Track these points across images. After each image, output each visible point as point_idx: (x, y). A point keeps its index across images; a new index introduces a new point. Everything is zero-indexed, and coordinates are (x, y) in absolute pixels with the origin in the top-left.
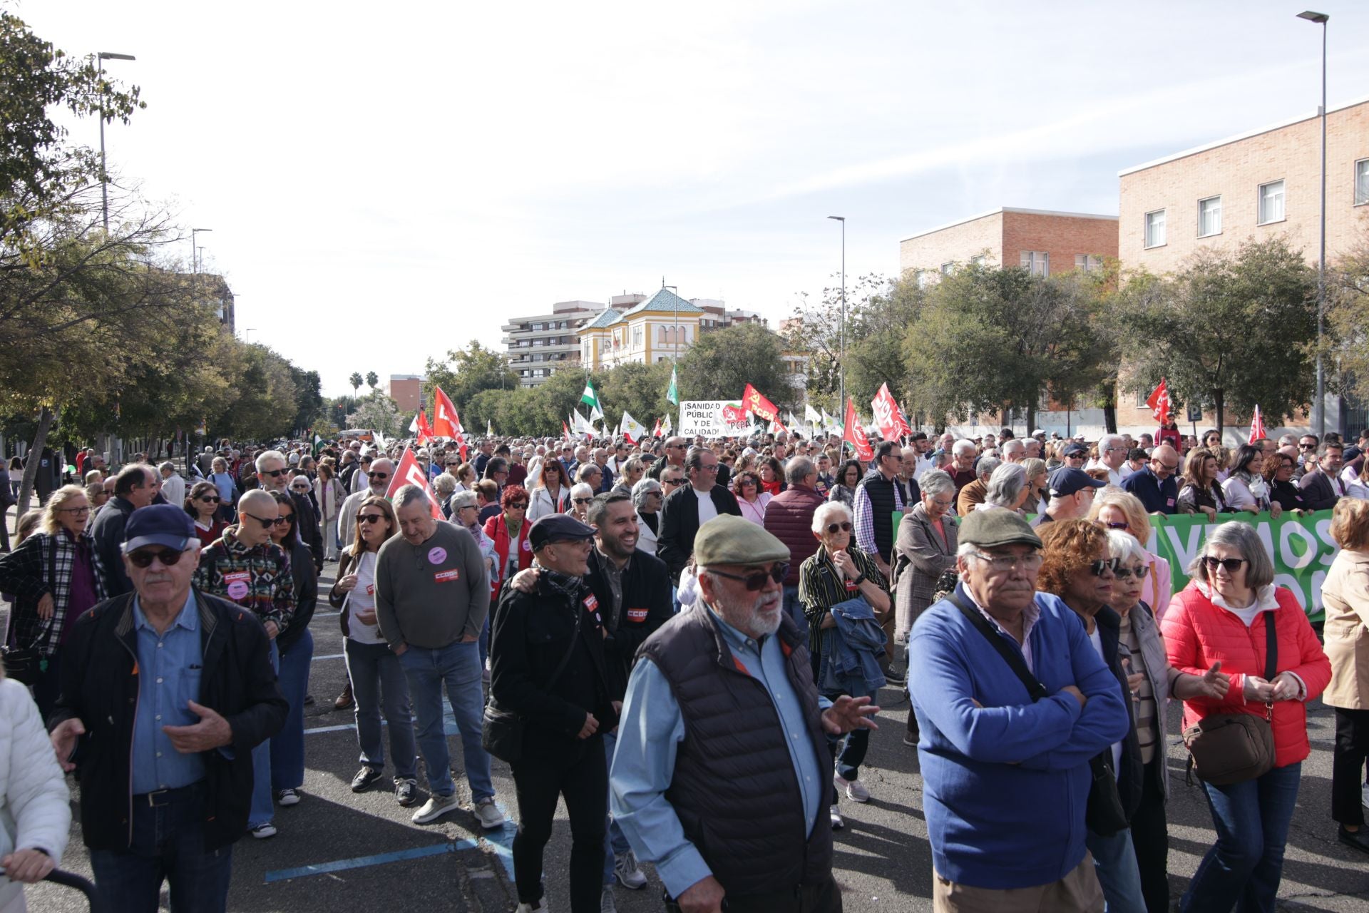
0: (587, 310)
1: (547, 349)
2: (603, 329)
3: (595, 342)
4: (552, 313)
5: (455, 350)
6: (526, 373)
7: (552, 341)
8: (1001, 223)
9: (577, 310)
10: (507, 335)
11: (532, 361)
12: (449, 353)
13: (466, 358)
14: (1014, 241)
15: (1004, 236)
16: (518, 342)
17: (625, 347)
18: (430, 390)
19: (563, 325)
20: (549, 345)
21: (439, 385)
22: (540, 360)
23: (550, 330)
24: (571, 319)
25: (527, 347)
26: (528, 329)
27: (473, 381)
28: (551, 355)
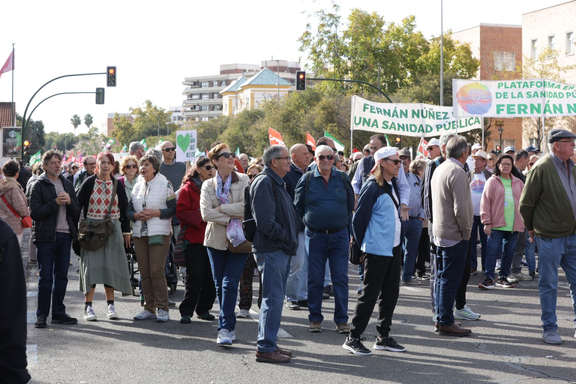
1: (212, 101)
3: (230, 101)
4: (219, 73)
5: (135, 107)
7: (215, 95)
9: (236, 71)
10: (185, 89)
11: (201, 110)
13: (141, 113)
16: (191, 95)
18: (116, 135)
19: (224, 83)
20: (213, 98)
21: (122, 132)
22: (206, 110)
23: (214, 86)
24: (228, 79)
25: (197, 99)
26: (198, 85)
27: (144, 129)
28: (214, 106)
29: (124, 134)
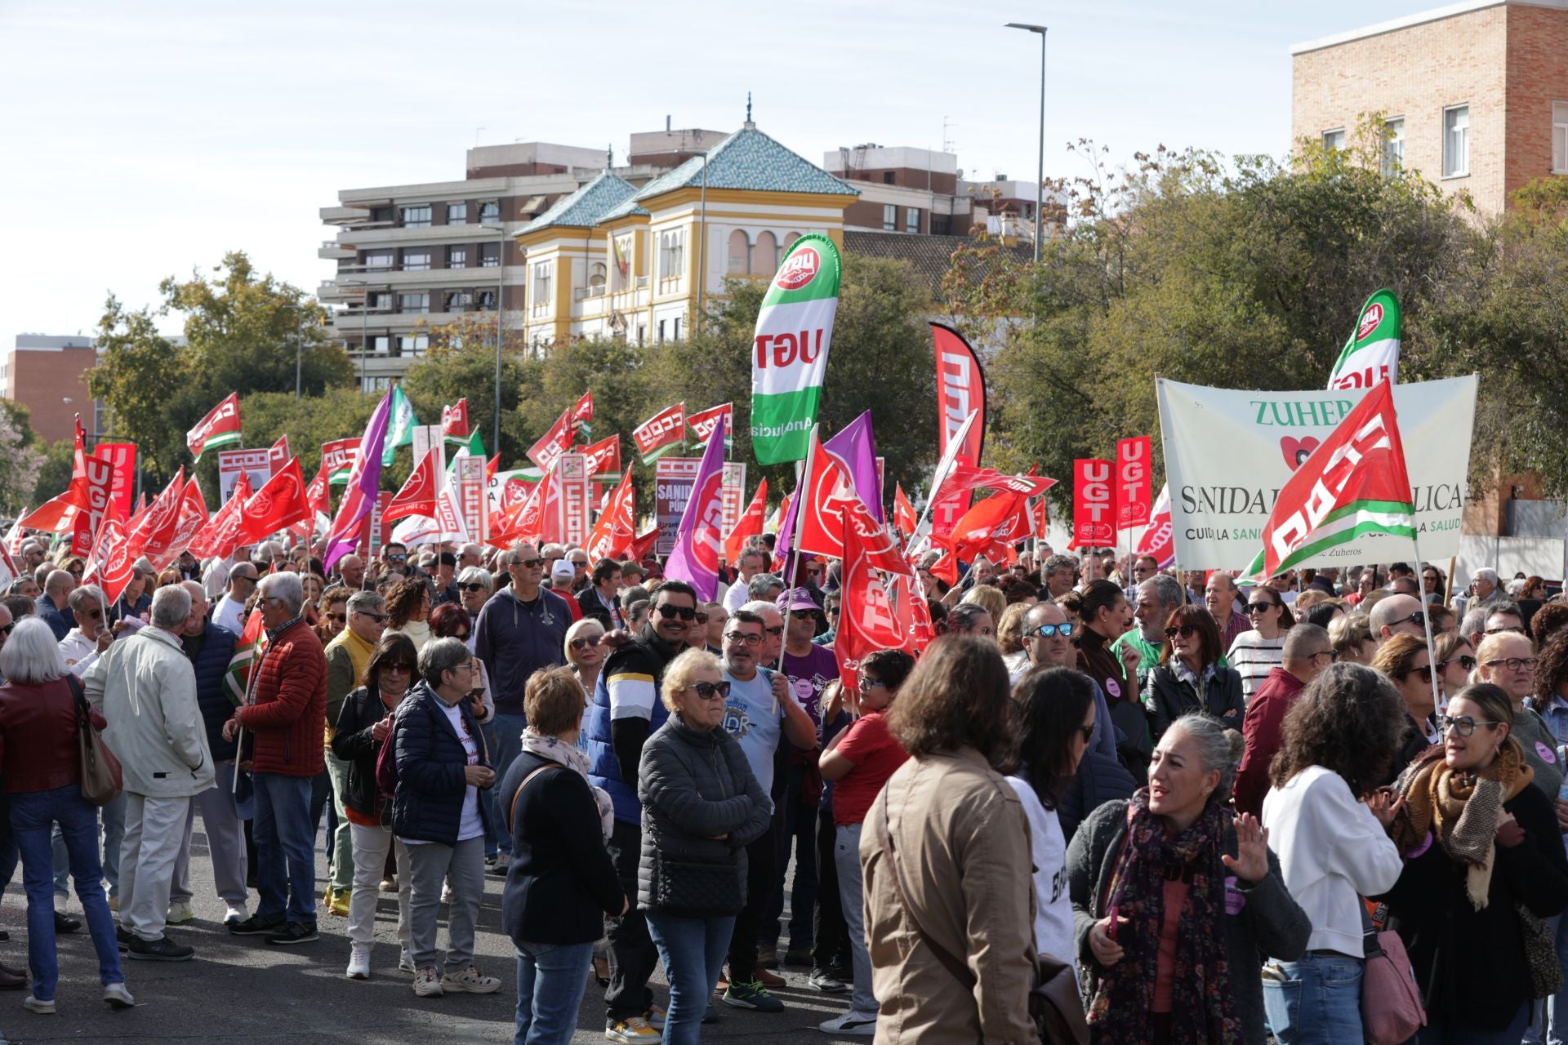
0: (560, 170)
1: (442, 276)
2: (586, 231)
3: (564, 265)
4: (463, 177)
5: (183, 279)
6: (382, 345)
7: (457, 256)
8: (1501, 30)
9: (532, 169)
10: (332, 232)
11: (398, 309)
12: (165, 286)
13: (208, 302)
14: (1535, 75)
15: (1509, 64)
16: (363, 255)
17: (642, 284)
18: (108, 389)
19: (492, 210)
20: (448, 266)
21: (132, 375)
22: (420, 308)
23: (453, 223)
24: (510, 194)
25: (387, 269)
26: (392, 219)
27: (221, 366)
28: (452, 295)
29: (140, 385)
